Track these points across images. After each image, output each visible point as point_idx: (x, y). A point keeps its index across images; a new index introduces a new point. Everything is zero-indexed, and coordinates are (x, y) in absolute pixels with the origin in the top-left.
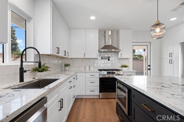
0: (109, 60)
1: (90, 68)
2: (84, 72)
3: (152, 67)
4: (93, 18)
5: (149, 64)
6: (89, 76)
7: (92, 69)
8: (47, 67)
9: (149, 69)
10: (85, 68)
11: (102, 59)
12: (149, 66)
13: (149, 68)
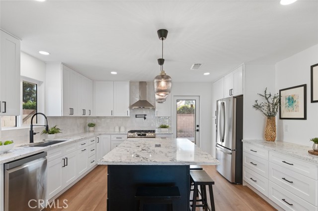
0: (145, 118)
1: (120, 129)
2: (109, 134)
3: (200, 128)
4: (114, 73)
5: (197, 124)
6: (115, 139)
7: (122, 130)
8: (58, 129)
9: (198, 130)
10: (114, 128)
11: (136, 117)
12: (198, 126)
13: (197, 128)
